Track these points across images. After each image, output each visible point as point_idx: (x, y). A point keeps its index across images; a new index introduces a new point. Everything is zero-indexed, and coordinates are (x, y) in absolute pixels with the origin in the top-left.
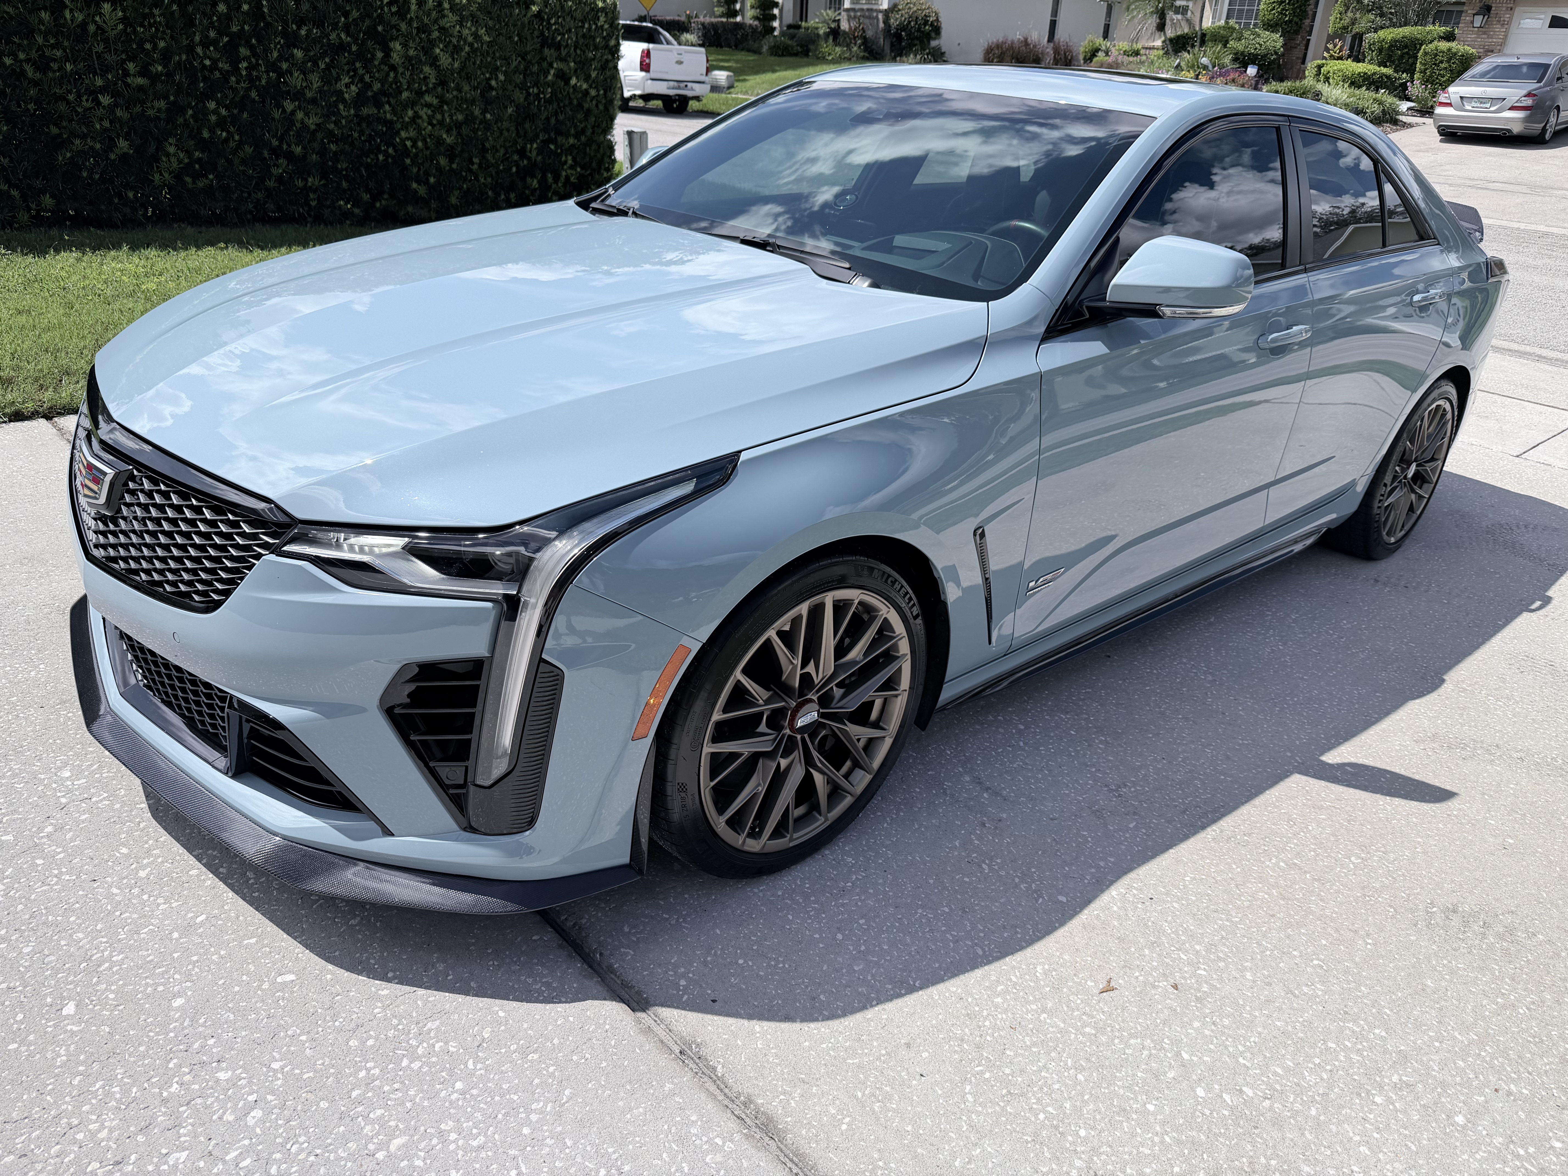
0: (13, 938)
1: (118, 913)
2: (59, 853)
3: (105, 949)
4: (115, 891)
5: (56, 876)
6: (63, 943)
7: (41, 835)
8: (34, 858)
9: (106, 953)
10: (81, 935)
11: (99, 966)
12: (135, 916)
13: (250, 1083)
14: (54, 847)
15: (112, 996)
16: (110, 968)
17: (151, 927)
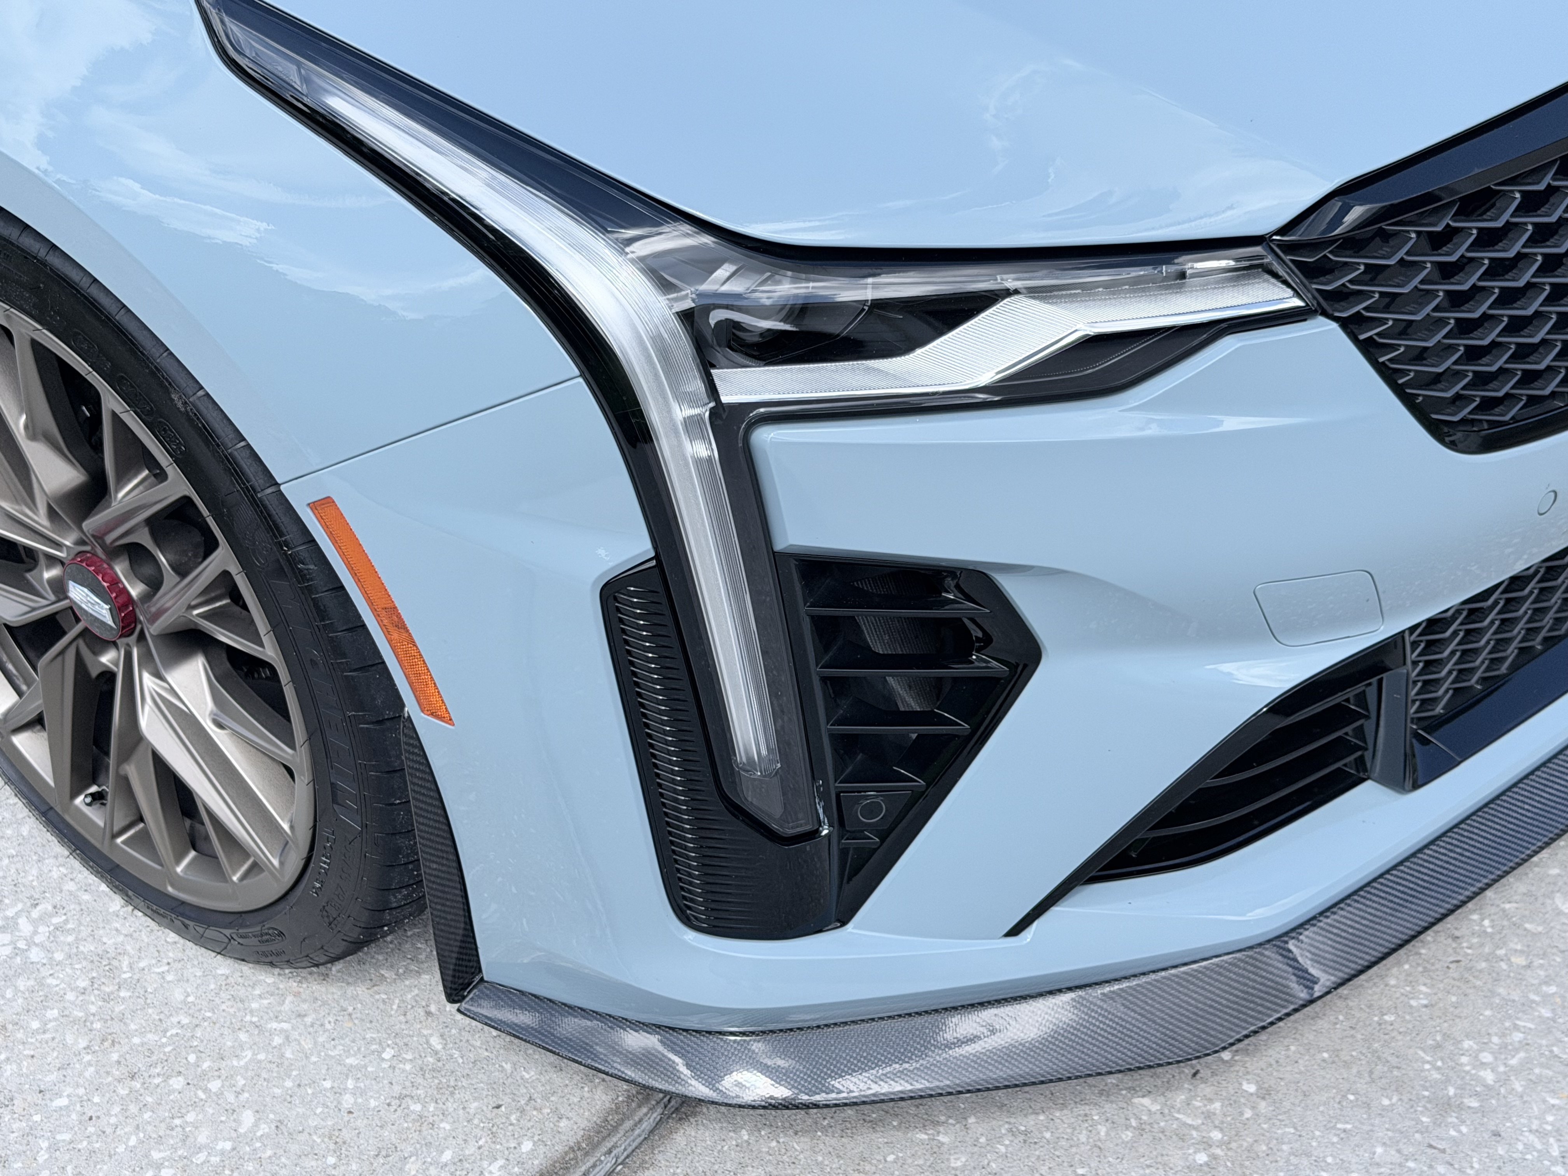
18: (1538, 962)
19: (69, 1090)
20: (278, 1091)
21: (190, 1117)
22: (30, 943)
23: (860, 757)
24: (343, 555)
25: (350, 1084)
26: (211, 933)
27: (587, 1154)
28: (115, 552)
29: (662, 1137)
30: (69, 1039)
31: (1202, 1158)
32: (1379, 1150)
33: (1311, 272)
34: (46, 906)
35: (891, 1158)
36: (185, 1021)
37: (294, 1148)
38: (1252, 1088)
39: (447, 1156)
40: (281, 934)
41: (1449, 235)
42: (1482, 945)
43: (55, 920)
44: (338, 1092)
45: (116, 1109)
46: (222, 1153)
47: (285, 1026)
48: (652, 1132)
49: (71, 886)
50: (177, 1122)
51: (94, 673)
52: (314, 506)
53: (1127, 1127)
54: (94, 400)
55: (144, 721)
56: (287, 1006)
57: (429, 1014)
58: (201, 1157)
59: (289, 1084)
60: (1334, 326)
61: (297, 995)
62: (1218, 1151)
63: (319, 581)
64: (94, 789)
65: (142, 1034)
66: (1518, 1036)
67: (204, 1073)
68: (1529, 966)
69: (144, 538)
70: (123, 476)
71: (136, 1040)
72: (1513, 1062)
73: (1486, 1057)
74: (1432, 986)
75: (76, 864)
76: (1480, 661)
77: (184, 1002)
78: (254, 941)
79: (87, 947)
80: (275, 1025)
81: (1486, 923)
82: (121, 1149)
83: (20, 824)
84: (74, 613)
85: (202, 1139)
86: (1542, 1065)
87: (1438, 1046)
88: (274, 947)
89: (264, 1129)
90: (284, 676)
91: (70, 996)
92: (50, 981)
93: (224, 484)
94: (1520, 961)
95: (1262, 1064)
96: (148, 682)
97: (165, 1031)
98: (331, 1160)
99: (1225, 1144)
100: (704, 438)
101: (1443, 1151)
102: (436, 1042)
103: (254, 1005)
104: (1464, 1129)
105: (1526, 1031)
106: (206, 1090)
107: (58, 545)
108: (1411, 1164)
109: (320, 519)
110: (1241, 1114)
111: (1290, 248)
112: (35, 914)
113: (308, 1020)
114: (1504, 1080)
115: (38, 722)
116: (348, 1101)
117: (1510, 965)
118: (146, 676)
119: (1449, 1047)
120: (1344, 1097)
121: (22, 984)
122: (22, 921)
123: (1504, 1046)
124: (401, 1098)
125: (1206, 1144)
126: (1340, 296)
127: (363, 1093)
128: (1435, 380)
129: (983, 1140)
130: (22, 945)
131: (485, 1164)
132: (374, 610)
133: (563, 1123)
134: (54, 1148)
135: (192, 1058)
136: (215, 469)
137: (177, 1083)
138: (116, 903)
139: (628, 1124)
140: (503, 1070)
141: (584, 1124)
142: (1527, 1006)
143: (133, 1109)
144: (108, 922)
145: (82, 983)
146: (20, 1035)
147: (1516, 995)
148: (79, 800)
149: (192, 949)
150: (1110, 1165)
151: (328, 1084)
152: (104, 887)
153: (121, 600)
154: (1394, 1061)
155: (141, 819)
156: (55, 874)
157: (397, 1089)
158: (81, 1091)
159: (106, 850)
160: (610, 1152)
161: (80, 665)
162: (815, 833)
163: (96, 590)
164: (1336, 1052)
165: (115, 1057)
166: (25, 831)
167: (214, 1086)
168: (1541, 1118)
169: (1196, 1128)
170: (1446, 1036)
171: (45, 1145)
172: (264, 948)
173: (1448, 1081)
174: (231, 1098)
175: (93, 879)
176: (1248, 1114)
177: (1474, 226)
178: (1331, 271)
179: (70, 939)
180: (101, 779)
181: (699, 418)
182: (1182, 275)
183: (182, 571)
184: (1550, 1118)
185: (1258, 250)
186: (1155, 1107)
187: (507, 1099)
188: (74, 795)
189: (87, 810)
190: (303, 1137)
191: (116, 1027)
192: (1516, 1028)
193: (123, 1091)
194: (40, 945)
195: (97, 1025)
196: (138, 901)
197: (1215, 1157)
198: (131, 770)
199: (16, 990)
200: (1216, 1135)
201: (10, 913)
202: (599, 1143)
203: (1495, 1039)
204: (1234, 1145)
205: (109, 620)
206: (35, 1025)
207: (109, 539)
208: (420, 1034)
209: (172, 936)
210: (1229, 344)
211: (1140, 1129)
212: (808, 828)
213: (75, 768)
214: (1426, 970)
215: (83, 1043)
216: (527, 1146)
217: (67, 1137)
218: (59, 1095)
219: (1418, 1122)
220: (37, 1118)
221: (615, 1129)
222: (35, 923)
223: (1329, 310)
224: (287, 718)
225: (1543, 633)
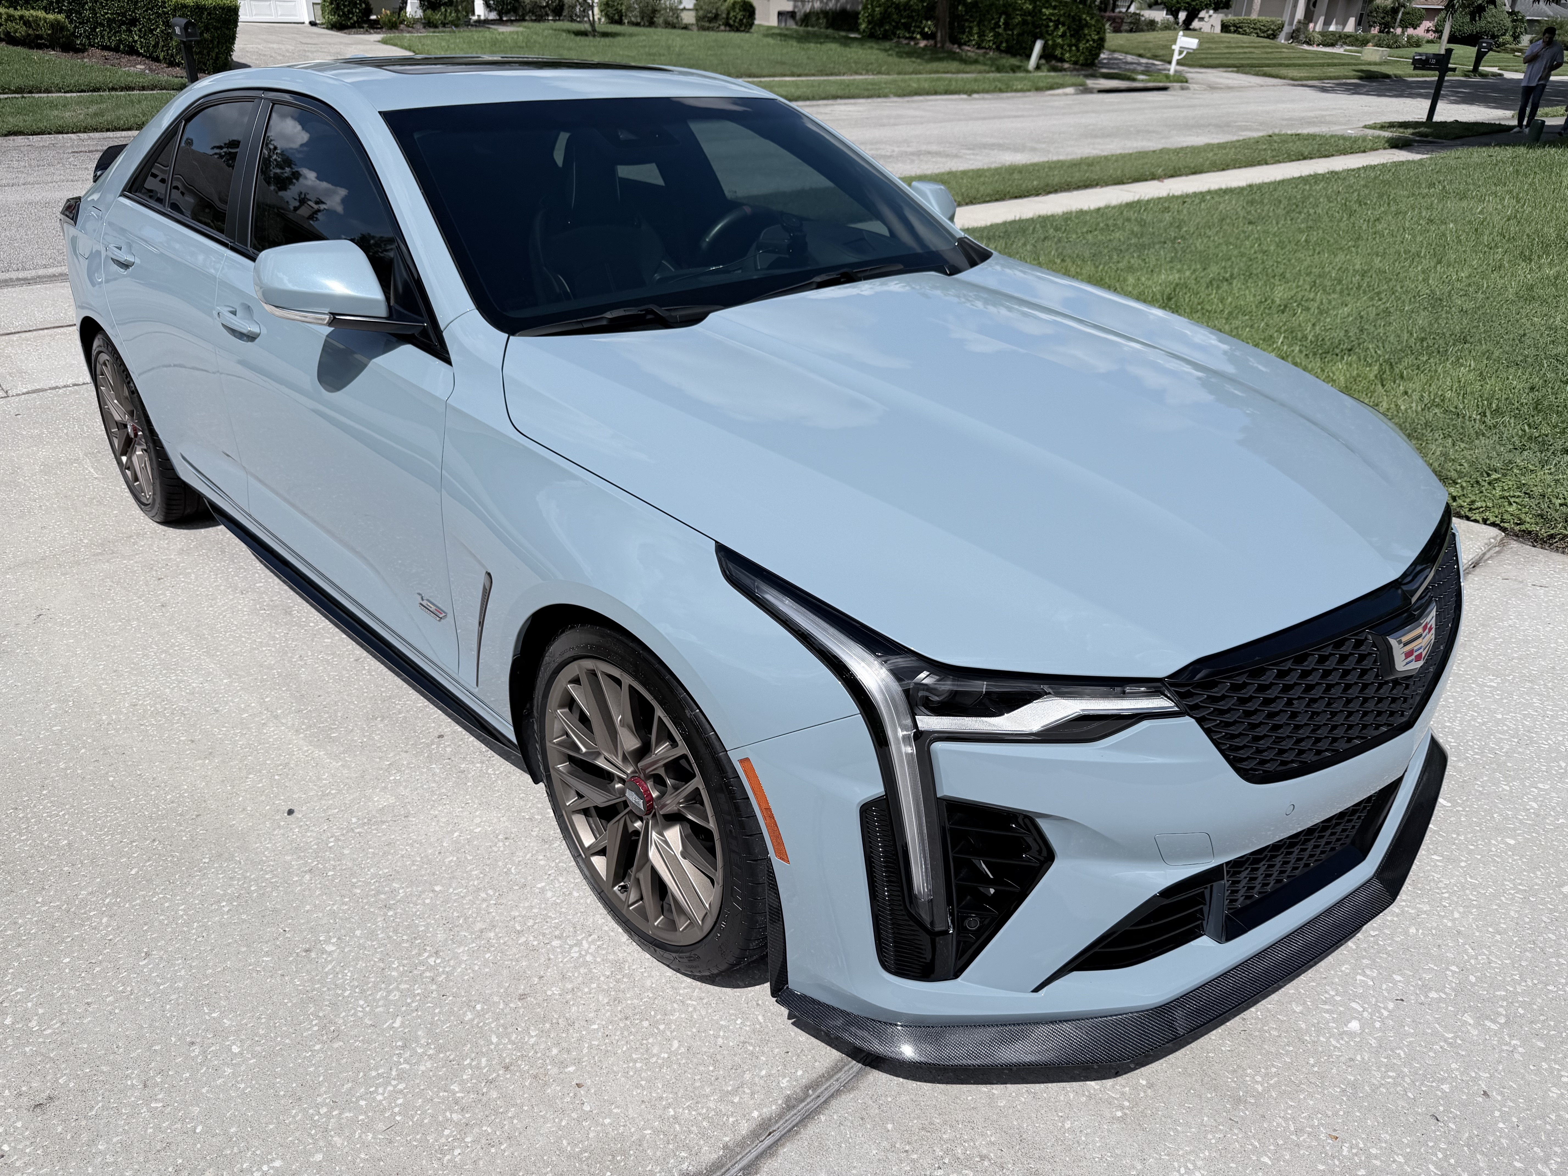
0: (1551, 950)
1: (1475, 903)
2: (1452, 971)
3: (1510, 894)
4: (1456, 915)
5: (1477, 959)
6: (1527, 920)
7: (1444, 996)
8: (1473, 985)
9: (1513, 892)
10: (1512, 913)
11: (1525, 890)
12: (1468, 892)
13: (1528, 794)
14: (1450, 978)
15: (1539, 873)
16: (1520, 884)
17: (1469, 879)
18: (1284, 1034)
19: (598, 1022)
20: (689, 1033)
21: (650, 1040)
22: (587, 952)
23: (969, 897)
24: (751, 784)
25: (721, 1033)
26: (667, 955)
27: (827, 1080)
28: (648, 777)
29: (862, 1076)
30: (600, 998)
31: (1119, 1114)
32: (1206, 1119)
33: (1182, 696)
34: (595, 936)
35: (970, 1098)
36: (651, 995)
37: (695, 1060)
38: (1144, 1083)
39: (763, 1073)
40: (698, 957)
41: (1244, 685)
42: (1257, 1024)
43: (598, 943)
44: (716, 1037)
45: (618, 1033)
46: (664, 1058)
47: (694, 1003)
48: (858, 1073)
49: (606, 928)
50: (644, 1042)
51: (630, 830)
52: (741, 761)
53: (1084, 1095)
54: (652, 710)
55: (651, 854)
56: (695, 994)
57: (758, 1004)
58: (654, 1059)
59: (694, 1030)
60: (1193, 720)
61: (700, 989)
62: (1127, 1111)
63: (738, 795)
64: (622, 884)
65: (632, 999)
66: (1274, 1070)
67: (657, 1021)
68: (1280, 1036)
69: (662, 772)
70: (658, 743)
71: (629, 1002)
72: (1272, 1082)
73: (1258, 1079)
74: (1232, 1042)
75: (609, 918)
76: (1257, 884)
77: (651, 987)
78: (686, 960)
79: (611, 957)
80: (689, 1002)
81: (1259, 1013)
82: (619, 1051)
83: (587, 897)
84: (625, 804)
85: (655, 1051)
86: (1286, 1085)
87: (1235, 1071)
88: (694, 964)
89: (682, 1050)
90: (716, 836)
91: (602, 978)
92: (594, 970)
93: (703, 750)
94: (1275, 1033)
95: (1150, 1071)
96: (654, 835)
97: (642, 999)
98: (711, 1068)
99: (1131, 1108)
100: (911, 746)
101: (1237, 1122)
102: (760, 1018)
103: (681, 992)
104: (1247, 1113)
105: (1278, 1068)
106: (658, 1028)
107: (624, 772)
108: (1221, 1127)
109: (743, 767)
110: (1139, 1094)
111: (1172, 685)
112: (590, 939)
113: (705, 1001)
114: (1267, 1090)
115: (602, 852)
116: (720, 1041)
117: (1270, 1034)
118: (654, 833)
119: (1240, 1071)
120: (1189, 1091)
121: (582, 970)
122: (584, 942)
123: (1267, 1074)
124: (744, 1043)
125: (1122, 1108)
126: (1195, 707)
127: (727, 1038)
128: (1238, 748)
129: (1014, 1094)
130: (583, 953)
131: (780, 1079)
132: (761, 809)
133: (817, 1064)
134: (590, 1047)
135: (653, 1013)
136: (699, 743)
137: (646, 1024)
138: (624, 937)
139: (846, 1068)
140: (790, 1035)
141: (826, 1065)
142: (1278, 1055)
143: (626, 1033)
144: (621, 946)
145: (608, 973)
146: (579, 994)
147: (1273, 1050)
148: (616, 888)
149: (656, 963)
150: (1075, 1113)
151: (712, 1032)
152: (620, 930)
153: (648, 799)
154: (1213, 1076)
155: (642, 899)
156: (600, 922)
157: (742, 1038)
158: (604, 1023)
159: (624, 912)
160: (837, 1080)
161: (625, 826)
162: (946, 932)
163: (638, 794)
164: (1185, 1069)
165: (619, 1008)
166: (588, 901)
167: (662, 1027)
168: (1285, 1111)
169: (1116, 1099)
170: (1239, 1066)
171: (586, 1045)
172: (690, 964)
173: (1240, 1088)
174: (668, 1033)
175: (616, 926)
176: (1142, 1095)
177: (1256, 683)
178: (1192, 697)
179: (604, 952)
180: (626, 879)
181: (909, 737)
182: (1124, 692)
183: (676, 788)
184: (1290, 1112)
185: (1159, 684)
186: (1097, 1087)
187: (792, 1049)
188: (614, 886)
189: (618, 893)
190: (699, 1056)
191: (621, 995)
192: (1273, 1065)
193: (622, 1025)
194: (591, 954)
195: (613, 993)
196: (636, 938)
197: (1126, 1114)
198: (641, 876)
199: (579, 973)
200: (1127, 1104)
201: (579, 938)
202: (833, 1076)
203: (1263, 1070)
204: (1135, 1109)
205: (642, 807)
206: (586, 990)
207: (647, 771)
208: (754, 1014)
209: (648, 956)
210: (1145, 724)
211: (1090, 1097)
212: (944, 928)
213: (616, 874)
214: (1229, 1033)
215: (606, 1001)
216: (800, 1073)
217: (596, 1043)
218: (594, 1023)
219: (1225, 1106)
220: (584, 1033)
221: (841, 1070)
222: (590, 944)
223: (1191, 713)
224: (715, 857)
225: (1287, 874)
